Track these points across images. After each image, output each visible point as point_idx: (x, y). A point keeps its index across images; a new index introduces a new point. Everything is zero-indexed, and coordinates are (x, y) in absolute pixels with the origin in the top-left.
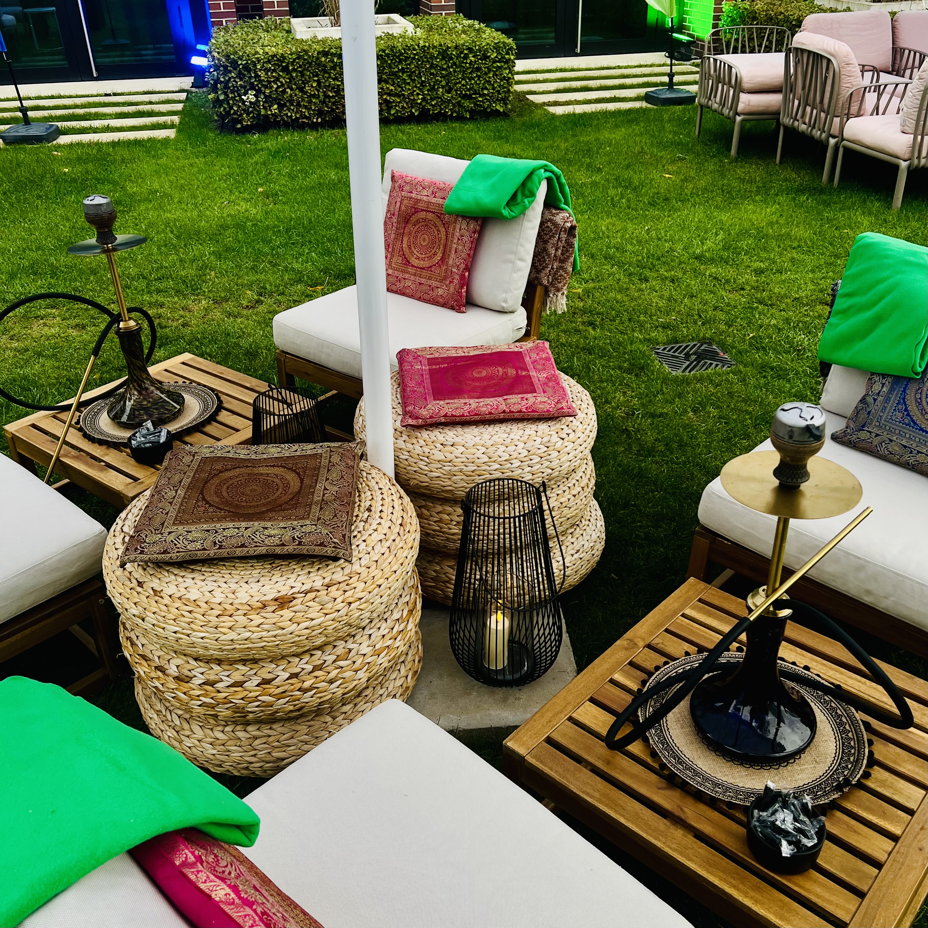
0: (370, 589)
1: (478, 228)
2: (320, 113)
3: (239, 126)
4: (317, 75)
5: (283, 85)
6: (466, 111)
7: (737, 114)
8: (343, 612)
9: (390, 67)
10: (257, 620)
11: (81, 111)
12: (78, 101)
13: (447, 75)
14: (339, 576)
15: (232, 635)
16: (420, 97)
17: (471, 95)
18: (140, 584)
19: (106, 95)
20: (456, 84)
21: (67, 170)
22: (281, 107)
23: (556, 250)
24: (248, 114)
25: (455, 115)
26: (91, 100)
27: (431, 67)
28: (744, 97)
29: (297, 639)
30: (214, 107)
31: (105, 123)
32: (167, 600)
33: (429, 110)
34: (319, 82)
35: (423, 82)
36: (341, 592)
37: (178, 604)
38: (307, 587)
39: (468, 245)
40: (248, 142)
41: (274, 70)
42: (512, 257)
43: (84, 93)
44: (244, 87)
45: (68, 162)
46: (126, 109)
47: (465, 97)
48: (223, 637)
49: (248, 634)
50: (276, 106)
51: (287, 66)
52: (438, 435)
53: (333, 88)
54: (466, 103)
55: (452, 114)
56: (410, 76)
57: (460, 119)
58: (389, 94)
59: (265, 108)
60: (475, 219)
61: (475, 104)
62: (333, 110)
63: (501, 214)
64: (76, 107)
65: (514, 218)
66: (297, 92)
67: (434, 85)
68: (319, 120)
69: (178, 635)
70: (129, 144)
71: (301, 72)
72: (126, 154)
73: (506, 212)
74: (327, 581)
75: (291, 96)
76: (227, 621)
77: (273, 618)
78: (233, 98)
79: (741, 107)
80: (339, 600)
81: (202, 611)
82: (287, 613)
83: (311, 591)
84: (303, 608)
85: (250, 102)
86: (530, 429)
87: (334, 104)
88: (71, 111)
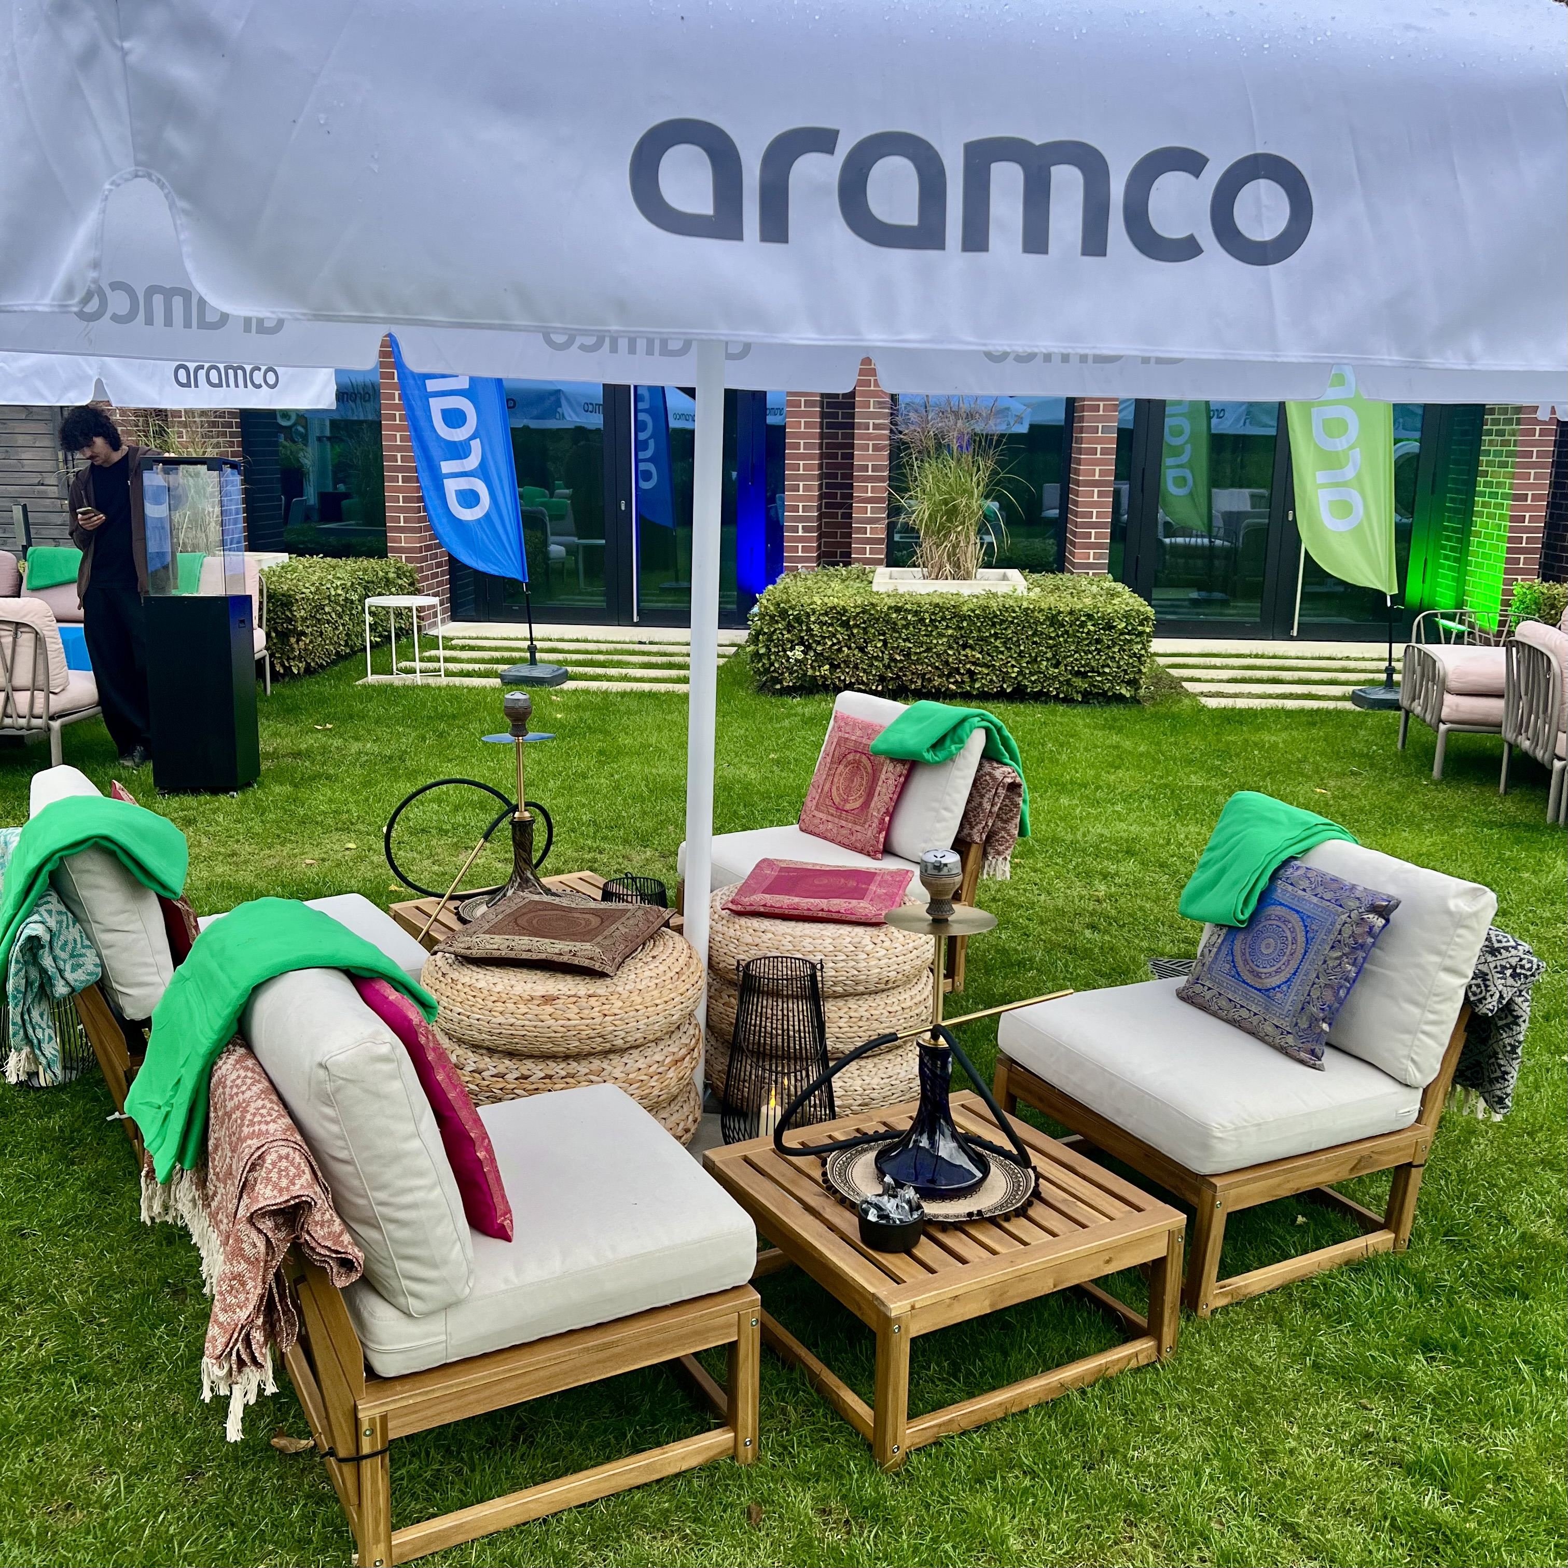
0: (628, 1009)
1: (905, 772)
2: (882, 679)
3: (778, 686)
4: (884, 634)
5: (839, 642)
6: (1077, 692)
7: (1440, 721)
8: (598, 1021)
9: (980, 631)
10: (524, 1010)
11: (601, 657)
12: (603, 647)
13: (1054, 646)
14: (602, 991)
15: (501, 1019)
16: (1016, 670)
17: (1086, 672)
18: (444, 975)
19: (640, 643)
20: (1066, 657)
21: (559, 716)
22: (834, 667)
23: (992, 805)
24: (791, 674)
25: (1062, 696)
26: (619, 646)
27: (1034, 635)
28: (1449, 699)
29: (553, 1035)
30: (753, 662)
31: (624, 671)
32: (460, 987)
33: (1026, 687)
34: (885, 643)
35: (1021, 651)
36: (599, 1003)
37: (467, 990)
38: (572, 993)
39: (892, 788)
40: (783, 706)
41: (831, 625)
42: (936, 805)
43: (615, 639)
44: (792, 641)
45: (565, 708)
46: (654, 659)
47: (1078, 674)
48: (494, 1020)
49: (513, 1020)
50: (827, 667)
51: (848, 620)
52: (755, 923)
53: (902, 651)
54: (1078, 682)
55: (1058, 694)
56: (1004, 643)
57: (1068, 700)
58: (974, 663)
59: (812, 667)
60: (903, 762)
61: (1091, 685)
62: (898, 677)
63: (923, 757)
64: (600, 652)
65: (937, 763)
66: (856, 652)
67: (1036, 657)
68: (880, 688)
69: (461, 1017)
70: (642, 695)
71: (864, 629)
72: (634, 705)
73: (929, 756)
74: (590, 992)
75: (848, 656)
76: (500, 1007)
77: (536, 1010)
78: (777, 653)
79: (1445, 713)
80: (596, 1009)
81: (483, 996)
82: (549, 1009)
83: (574, 996)
84: (564, 1008)
85: (796, 660)
86: (845, 930)
87: (901, 669)
88: (589, 657)
